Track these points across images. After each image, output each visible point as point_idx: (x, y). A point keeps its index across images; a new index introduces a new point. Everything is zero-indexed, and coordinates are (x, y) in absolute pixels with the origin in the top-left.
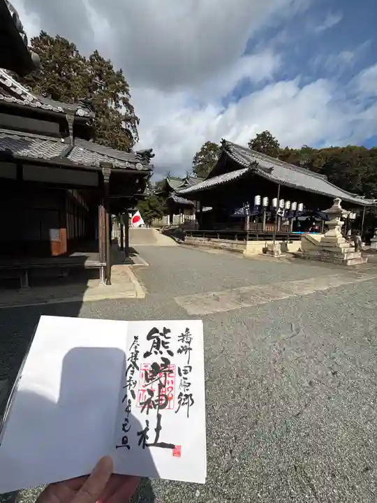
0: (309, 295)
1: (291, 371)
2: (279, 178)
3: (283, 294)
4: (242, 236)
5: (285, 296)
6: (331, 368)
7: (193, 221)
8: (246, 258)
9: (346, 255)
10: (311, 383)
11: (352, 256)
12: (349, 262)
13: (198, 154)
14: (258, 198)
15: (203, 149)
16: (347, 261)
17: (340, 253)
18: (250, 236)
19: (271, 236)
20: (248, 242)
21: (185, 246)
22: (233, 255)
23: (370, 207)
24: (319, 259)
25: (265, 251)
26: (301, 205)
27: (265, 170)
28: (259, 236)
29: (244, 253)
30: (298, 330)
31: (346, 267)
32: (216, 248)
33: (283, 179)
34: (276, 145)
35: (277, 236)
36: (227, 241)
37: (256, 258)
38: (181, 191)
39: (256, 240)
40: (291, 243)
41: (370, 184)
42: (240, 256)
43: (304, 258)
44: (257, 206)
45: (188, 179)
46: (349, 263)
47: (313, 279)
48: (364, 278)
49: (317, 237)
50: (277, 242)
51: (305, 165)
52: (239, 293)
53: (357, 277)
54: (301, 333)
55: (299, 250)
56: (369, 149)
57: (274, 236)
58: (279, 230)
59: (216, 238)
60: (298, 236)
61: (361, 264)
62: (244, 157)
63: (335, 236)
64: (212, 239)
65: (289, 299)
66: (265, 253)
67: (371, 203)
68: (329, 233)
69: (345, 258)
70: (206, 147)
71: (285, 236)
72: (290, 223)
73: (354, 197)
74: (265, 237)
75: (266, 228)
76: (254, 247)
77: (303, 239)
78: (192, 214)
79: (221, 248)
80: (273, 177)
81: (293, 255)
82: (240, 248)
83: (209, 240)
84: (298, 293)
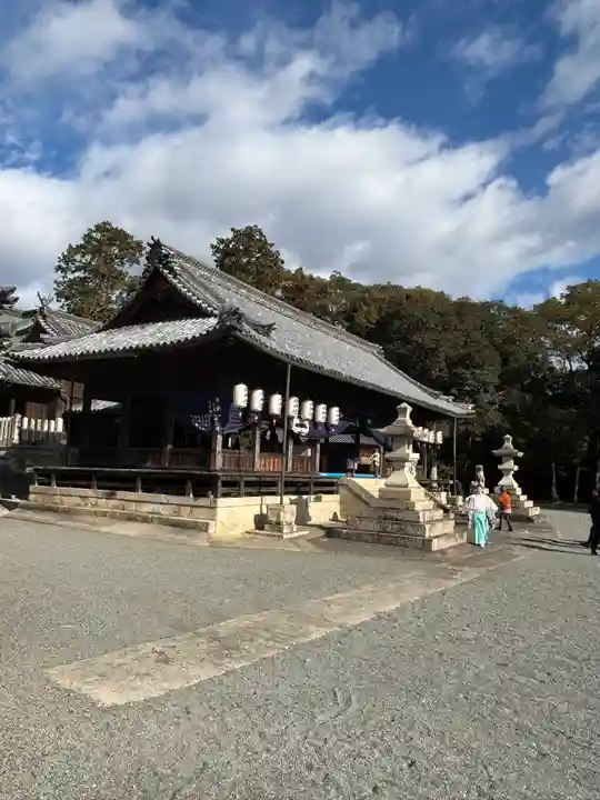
0: (363, 624)
1: (341, 778)
2: (287, 349)
3: (312, 628)
4: (206, 486)
5: (316, 633)
6: (406, 758)
7: (55, 436)
8: (215, 545)
9: (427, 527)
10: (375, 789)
11: (439, 529)
12: (435, 541)
13: (73, 250)
14: (241, 392)
15: (88, 237)
16: (430, 541)
17: (416, 523)
18: (225, 484)
19: (274, 484)
20: (222, 502)
21: (28, 514)
22: (183, 537)
23: (465, 420)
24: (378, 539)
25: (261, 522)
26: (335, 411)
27: (257, 327)
28: (248, 484)
29: (211, 531)
30: (348, 702)
31: (428, 555)
32: (131, 518)
33: (297, 353)
34: (275, 261)
35: (287, 484)
36: (163, 497)
37: (239, 544)
38: (26, 354)
39: (238, 495)
40: (318, 499)
41: (460, 370)
42: (200, 540)
43: (348, 538)
44: (239, 409)
45: (44, 317)
46: (436, 545)
47: (369, 587)
48: (460, 578)
49: (372, 485)
50: (286, 499)
51: (338, 314)
52: (214, 637)
53: (449, 575)
54: (355, 705)
55: (335, 518)
56: (454, 299)
57: (280, 486)
58: (290, 469)
59: (133, 489)
60: (332, 484)
61: (454, 547)
62: (206, 288)
63: (407, 486)
64: (121, 494)
65: (324, 639)
66: (262, 529)
67: (465, 412)
68: (395, 478)
69: (427, 535)
70: (97, 235)
71: (306, 484)
72: (314, 453)
73: (436, 396)
74: (261, 486)
75: (262, 464)
76: (234, 515)
77: (341, 490)
78: (51, 417)
79: (145, 520)
80: (274, 345)
81: (321, 533)
82: (200, 516)
83: (110, 497)
84: (342, 620)
